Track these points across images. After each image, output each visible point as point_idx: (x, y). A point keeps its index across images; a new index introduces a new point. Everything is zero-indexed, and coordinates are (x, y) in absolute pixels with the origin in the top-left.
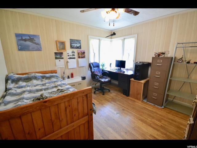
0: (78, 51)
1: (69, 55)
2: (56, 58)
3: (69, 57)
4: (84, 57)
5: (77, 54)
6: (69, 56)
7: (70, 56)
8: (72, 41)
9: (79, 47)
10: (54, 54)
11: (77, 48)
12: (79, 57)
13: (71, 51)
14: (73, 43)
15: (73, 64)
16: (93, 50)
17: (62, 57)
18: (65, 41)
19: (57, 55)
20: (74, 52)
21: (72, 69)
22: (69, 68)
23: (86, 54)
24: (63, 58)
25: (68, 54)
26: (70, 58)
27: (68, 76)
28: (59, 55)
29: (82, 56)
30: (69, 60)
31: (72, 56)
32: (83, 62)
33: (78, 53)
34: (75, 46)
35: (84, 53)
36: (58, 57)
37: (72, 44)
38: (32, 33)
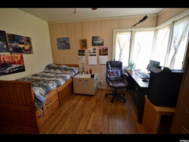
0: (99, 48)
1: (90, 52)
2: (80, 55)
3: (90, 54)
4: (106, 54)
6: (90, 53)
7: (91, 53)
8: (94, 38)
9: (101, 43)
10: (78, 51)
11: (99, 45)
12: (101, 54)
13: (93, 48)
14: (95, 41)
15: (93, 61)
16: (119, 47)
17: (84, 54)
18: (87, 39)
19: (80, 52)
20: (95, 49)
21: (92, 66)
22: (89, 64)
23: (109, 51)
24: (84, 55)
25: (89, 51)
26: (91, 55)
27: (87, 72)
28: (82, 53)
29: (104, 53)
30: (89, 57)
31: (93, 53)
32: (104, 59)
33: (100, 50)
34: (97, 43)
35: (107, 50)
36: (81, 53)
37: (94, 42)
38: (65, 37)
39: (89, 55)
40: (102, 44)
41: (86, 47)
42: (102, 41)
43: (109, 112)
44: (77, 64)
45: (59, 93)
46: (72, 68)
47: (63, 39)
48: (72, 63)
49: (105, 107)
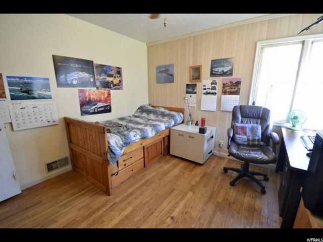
0: (223, 80)
1: (206, 87)
2: (187, 92)
3: (205, 91)
4: (237, 93)
5: (221, 86)
6: (205, 89)
7: (207, 90)
8: (215, 63)
9: (227, 72)
10: (185, 86)
11: (224, 74)
12: (225, 93)
13: (211, 81)
14: (216, 67)
15: (209, 103)
17: (195, 91)
18: (201, 66)
19: (189, 88)
20: (216, 83)
21: (207, 113)
22: (201, 109)
23: (243, 87)
24: (195, 93)
25: (204, 86)
26: (207, 93)
27: (197, 122)
28: (191, 88)
29: (232, 90)
30: (204, 96)
31: (210, 90)
32: (232, 101)
33: (224, 84)
34: (220, 71)
35: (238, 83)
36: (190, 90)
37: (214, 69)
38: (168, 63)
39: (204, 94)
40: (230, 73)
41: (199, 79)
42: (230, 67)
43: (221, 201)
44: (183, 108)
45: (145, 148)
46: (173, 113)
47: (165, 66)
48: (174, 106)
49: (215, 190)
